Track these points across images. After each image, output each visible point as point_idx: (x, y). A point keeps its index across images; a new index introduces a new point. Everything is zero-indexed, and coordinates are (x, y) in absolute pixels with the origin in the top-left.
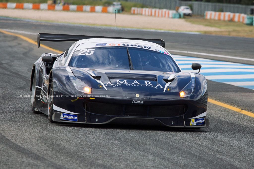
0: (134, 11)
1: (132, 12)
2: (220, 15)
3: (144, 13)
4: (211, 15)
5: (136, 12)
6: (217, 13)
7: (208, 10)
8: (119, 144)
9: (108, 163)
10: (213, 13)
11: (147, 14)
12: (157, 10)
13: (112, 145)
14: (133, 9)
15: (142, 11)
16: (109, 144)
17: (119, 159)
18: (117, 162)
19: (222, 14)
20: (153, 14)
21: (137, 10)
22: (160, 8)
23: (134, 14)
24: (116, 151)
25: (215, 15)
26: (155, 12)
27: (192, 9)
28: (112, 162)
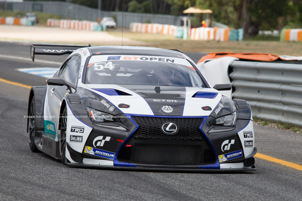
0: (50, 23)
1: (48, 24)
2: (147, 27)
3: (61, 25)
4: (137, 27)
5: (52, 24)
6: (144, 25)
7: (134, 21)
8: (32, 159)
9: (20, 176)
10: (140, 25)
11: (65, 26)
12: (77, 22)
13: (25, 160)
14: (49, 21)
15: (60, 23)
16: (22, 159)
17: (32, 173)
18: (30, 175)
19: (150, 25)
20: (72, 26)
21: (54, 23)
22: (80, 19)
23: (50, 26)
24: (29, 165)
25: (142, 27)
26: (74, 24)
27: (116, 21)
28: (25, 175)
